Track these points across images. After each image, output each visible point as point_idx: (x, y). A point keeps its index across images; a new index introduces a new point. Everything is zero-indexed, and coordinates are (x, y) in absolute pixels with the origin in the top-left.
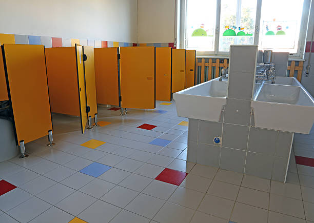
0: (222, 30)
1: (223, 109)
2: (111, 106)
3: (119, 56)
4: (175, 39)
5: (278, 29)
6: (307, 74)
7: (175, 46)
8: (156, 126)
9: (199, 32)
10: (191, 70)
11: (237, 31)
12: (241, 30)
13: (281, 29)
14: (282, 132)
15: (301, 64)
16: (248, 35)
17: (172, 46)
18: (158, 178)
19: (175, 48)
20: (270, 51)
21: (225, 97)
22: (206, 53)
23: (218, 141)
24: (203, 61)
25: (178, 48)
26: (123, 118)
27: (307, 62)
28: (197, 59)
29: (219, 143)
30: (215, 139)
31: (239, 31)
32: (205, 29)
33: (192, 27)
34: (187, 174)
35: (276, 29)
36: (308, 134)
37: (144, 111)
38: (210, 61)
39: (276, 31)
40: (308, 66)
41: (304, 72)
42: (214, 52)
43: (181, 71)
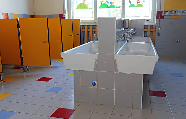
0: (99, 4)
1: (96, 62)
2: (15, 65)
3: (18, 26)
4: (64, 12)
5: (138, 3)
6: (159, 33)
7: (64, 17)
8: (52, 78)
9: (82, 6)
10: (77, 35)
11: (109, 5)
12: (112, 4)
13: (139, 2)
14: (136, 74)
15: (154, 27)
16: (117, 7)
17: (62, 17)
18: (53, 116)
19: (65, 18)
20: (127, 19)
21: (97, 54)
22: (88, 22)
23: (94, 85)
24: (86, 27)
25: (67, 18)
26: (25, 74)
27: (158, 25)
28: (81, 26)
29: (96, 86)
30: (93, 83)
31: (111, 5)
32: (86, 3)
33: (77, 2)
34: (74, 110)
35: (136, 3)
36: (152, 74)
37: (42, 68)
38: (91, 27)
39: (136, 4)
40: (159, 28)
41: (157, 32)
42: (94, 20)
43: (70, 36)
